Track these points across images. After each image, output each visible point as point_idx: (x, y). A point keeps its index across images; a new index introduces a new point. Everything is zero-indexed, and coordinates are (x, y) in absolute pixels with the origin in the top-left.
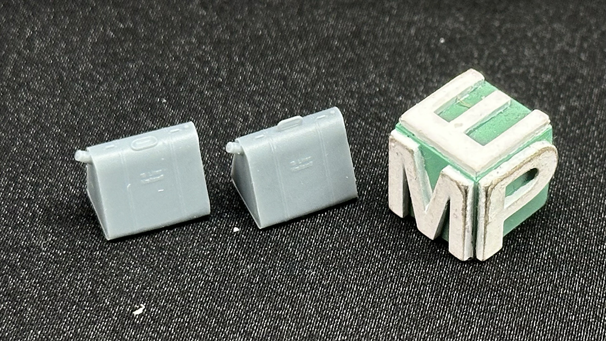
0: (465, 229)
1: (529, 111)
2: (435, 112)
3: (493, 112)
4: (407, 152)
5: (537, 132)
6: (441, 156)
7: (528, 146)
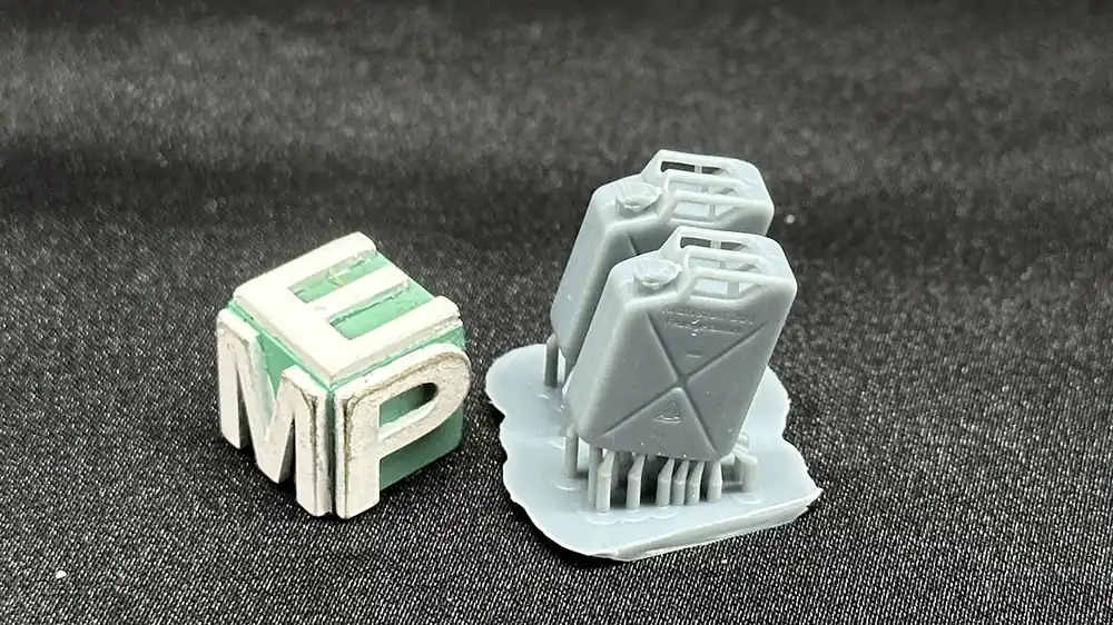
0: (315, 465)
1: (430, 295)
2: (290, 289)
3: (377, 295)
4: (239, 342)
5: (437, 328)
6: (286, 351)
7: (421, 347)
